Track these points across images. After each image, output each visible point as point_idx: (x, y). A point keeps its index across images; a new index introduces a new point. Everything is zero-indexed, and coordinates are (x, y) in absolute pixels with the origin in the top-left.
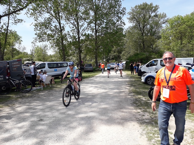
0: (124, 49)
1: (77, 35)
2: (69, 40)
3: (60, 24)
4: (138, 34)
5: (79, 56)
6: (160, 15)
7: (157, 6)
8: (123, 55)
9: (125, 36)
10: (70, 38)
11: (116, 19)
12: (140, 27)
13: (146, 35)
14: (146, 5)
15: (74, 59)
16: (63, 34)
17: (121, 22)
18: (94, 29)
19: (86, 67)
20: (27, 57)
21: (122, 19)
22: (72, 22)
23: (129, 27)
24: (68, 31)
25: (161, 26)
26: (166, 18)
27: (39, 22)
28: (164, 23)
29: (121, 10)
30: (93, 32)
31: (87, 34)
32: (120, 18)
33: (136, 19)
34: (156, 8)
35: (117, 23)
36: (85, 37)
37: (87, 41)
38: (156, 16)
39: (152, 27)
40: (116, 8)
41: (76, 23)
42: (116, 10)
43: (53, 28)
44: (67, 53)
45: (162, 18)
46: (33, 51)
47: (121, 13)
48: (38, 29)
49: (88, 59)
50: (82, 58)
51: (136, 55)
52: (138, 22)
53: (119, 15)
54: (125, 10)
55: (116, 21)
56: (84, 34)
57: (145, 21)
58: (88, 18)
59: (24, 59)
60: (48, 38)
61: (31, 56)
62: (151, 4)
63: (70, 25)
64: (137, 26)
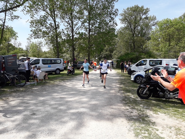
0: (116, 48)
1: (71, 33)
2: (64, 38)
3: (55, 22)
4: (130, 34)
5: (73, 53)
6: (151, 17)
7: (147, 9)
8: (115, 54)
9: (116, 36)
10: (65, 36)
11: (108, 19)
12: (131, 28)
13: (136, 36)
14: (138, 8)
15: (67, 56)
16: (58, 32)
17: (113, 23)
18: (87, 28)
19: (79, 64)
20: (22, 53)
21: (114, 20)
22: (67, 20)
23: (121, 28)
24: (63, 29)
25: (151, 28)
26: (156, 21)
27: (35, 19)
28: (153, 25)
29: (114, 11)
30: (86, 31)
31: (81, 33)
32: (112, 19)
33: (128, 20)
34: (147, 11)
35: (110, 23)
36: (78, 35)
37: (80, 39)
38: (146, 18)
39: (142, 29)
40: (110, 9)
41: (70, 22)
42: (109, 11)
43: (48, 25)
44: (61, 51)
45: (152, 20)
46: (28, 47)
47: (114, 14)
48: (34, 26)
49: (81, 57)
50: (75, 55)
51: (127, 54)
52: (130, 23)
53: (112, 16)
54: (117, 12)
55: (108, 22)
56: (77, 32)
57: (136, 22)
58: (82, 18)
59: (19, 54)
60: (43, 35)
61: (26, 52)
62: (142, 7)
63: (65, 23)
64: (129, 27)
